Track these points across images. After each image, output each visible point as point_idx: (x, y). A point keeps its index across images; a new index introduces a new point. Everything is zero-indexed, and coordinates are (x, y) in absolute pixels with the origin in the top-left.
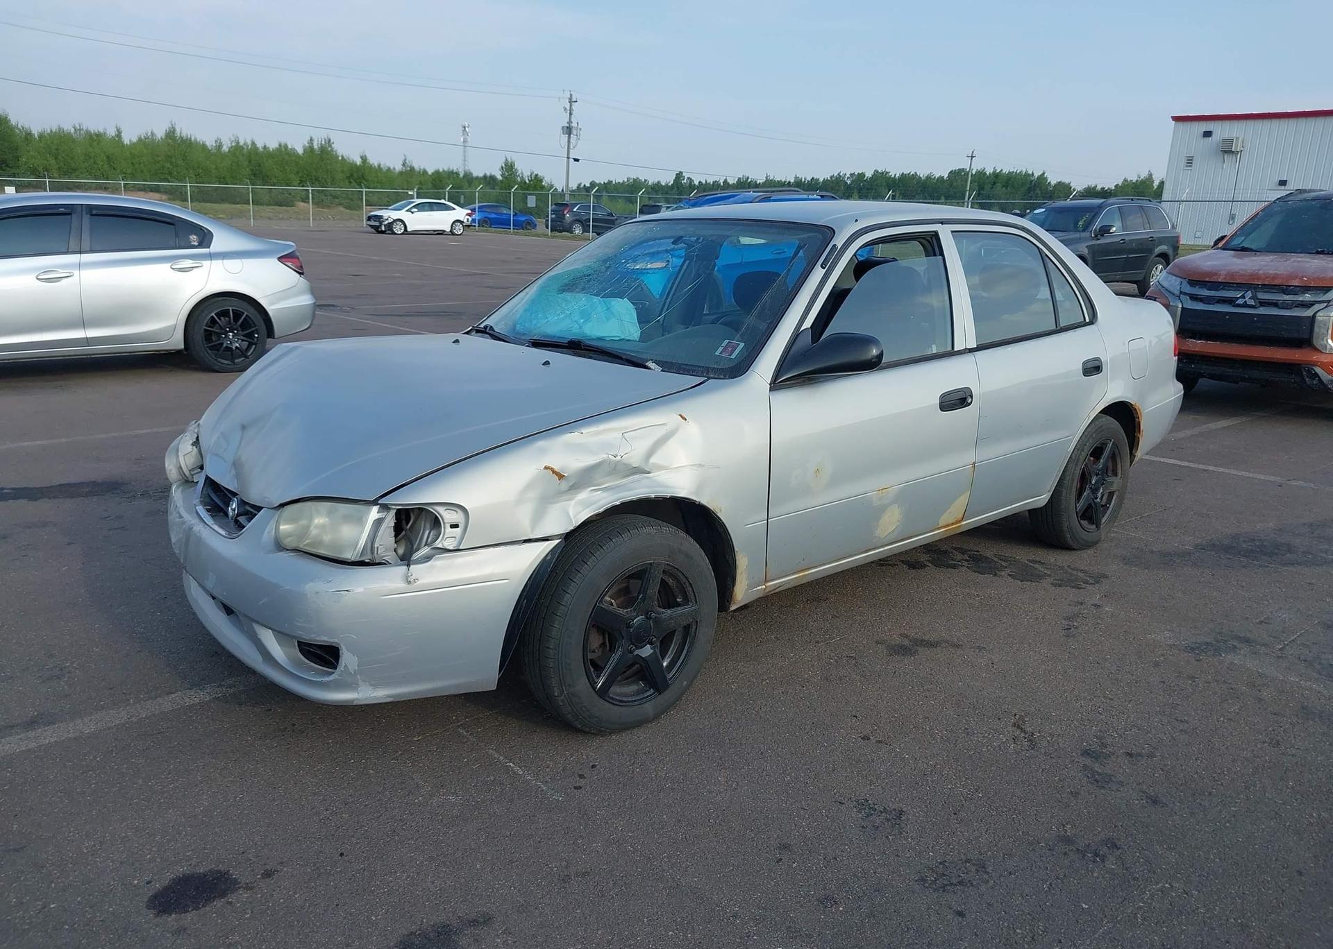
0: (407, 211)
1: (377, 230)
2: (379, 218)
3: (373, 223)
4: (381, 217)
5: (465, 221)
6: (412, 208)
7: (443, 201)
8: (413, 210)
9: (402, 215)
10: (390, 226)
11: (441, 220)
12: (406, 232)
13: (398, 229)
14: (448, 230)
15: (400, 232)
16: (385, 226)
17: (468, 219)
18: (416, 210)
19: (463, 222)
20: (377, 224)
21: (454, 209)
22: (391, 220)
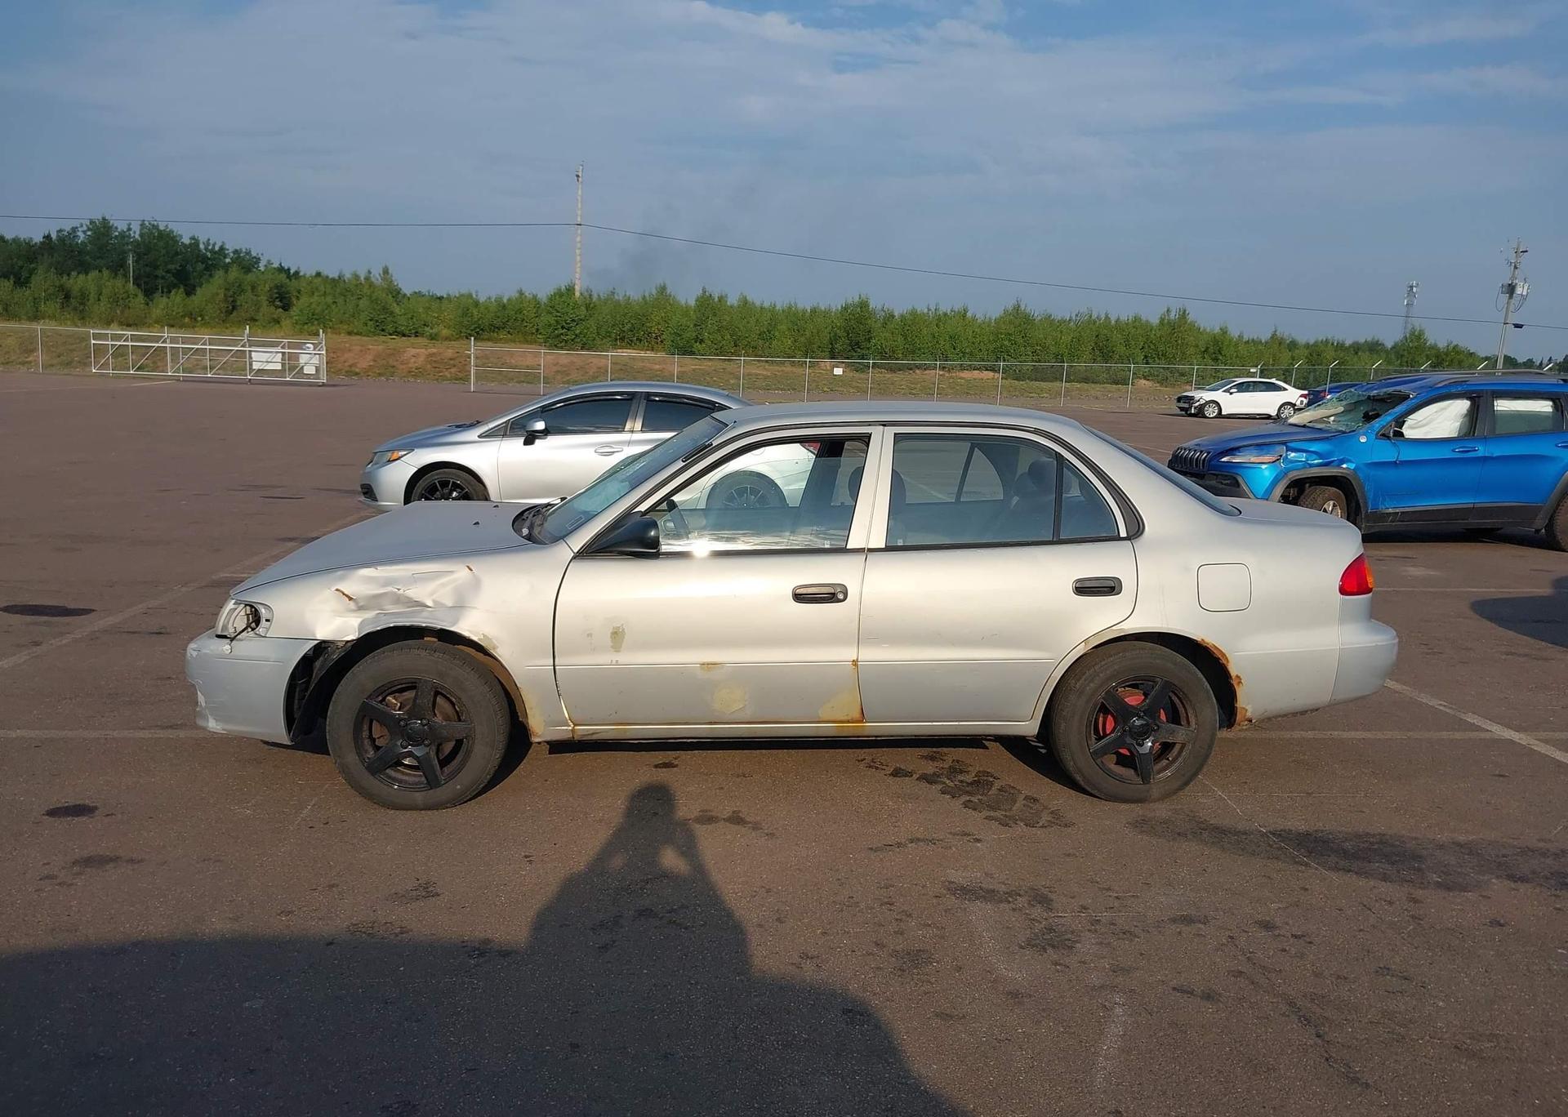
0: (1224, 391)
1: (1186, 412)
2: (1190, 399)
3: (1182, 405)
4: (1192, 398)
5: (1298, 403)
6: (1231, 388)
7: (1273, 381)
8: (1232, 391)
9: (1219, 396)
10: (1201, 408)
11: (1265, 402)
12: (1220, 415)
13: (1211, 412)
14: (1274, 413)
15: (1212, 416)
16: (1195, 408)
17: (1302, 402)
18: (1236, 390)
19: (1295, 405)
20: (1186, 406)
21: (1285, 389)
22: (1202, 402)
